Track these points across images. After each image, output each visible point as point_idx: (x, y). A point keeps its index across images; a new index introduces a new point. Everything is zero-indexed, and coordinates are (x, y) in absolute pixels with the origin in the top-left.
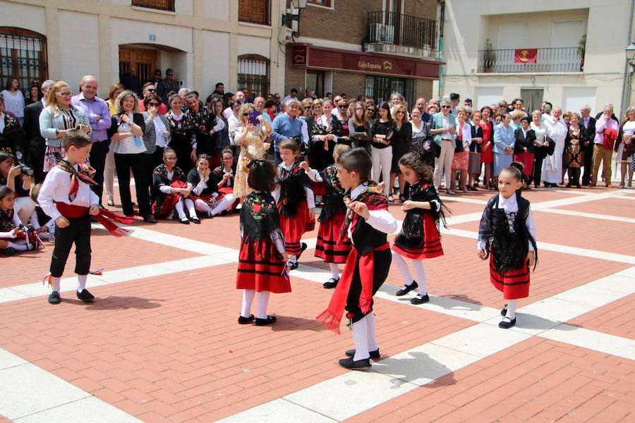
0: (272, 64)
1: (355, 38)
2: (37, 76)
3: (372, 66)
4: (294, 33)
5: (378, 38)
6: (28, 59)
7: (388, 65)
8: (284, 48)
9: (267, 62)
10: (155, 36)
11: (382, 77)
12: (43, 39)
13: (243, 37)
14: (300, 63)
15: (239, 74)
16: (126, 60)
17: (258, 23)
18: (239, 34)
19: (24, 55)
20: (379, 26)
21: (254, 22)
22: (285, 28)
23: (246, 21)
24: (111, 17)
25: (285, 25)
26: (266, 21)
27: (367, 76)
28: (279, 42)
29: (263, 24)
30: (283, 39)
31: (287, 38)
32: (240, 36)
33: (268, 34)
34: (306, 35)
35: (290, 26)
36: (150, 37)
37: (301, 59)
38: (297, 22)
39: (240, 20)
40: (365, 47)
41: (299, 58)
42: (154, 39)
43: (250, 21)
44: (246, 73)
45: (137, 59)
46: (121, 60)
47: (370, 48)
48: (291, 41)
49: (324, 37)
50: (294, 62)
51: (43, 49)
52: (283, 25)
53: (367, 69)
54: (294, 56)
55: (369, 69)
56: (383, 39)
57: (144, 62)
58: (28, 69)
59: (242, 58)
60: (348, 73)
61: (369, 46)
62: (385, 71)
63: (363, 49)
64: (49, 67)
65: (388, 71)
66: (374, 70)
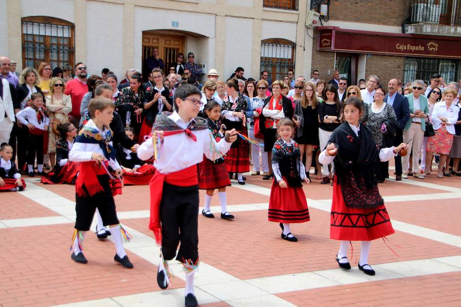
0: (298, 48)
1: (394, 20)
2: (66, 59)
3: (413, 48)
4: (322, 17)
5: (419, 18)
6: (58, 45)
7: (433, 46)
8: (311, 33)
9: (294, 46)
10: (177, 23)
11: (425, 58)
12: (72, 26)
13: (267, 22)
14: (326, 46)
15: (262, 58)
16: (151, 44)
17: (285, 8)
18: (263, 19)
19: (54, 41)
20: (421, 6)
21: (280, 7)
22: (313, 12)
23: (271, 7)
24: (135, 6)
25: (313, 9)
26: (293, 6)
27: (407, 57)
28: (306, 26)
29: (289, 9)
30: (309, 22)
31: (314, 22)
32: (264, 22)
33: (295, 18)
34: (337, 19)
35: (318, 11)
36: (173, 24)
37: (327, 42)
38: (326, 6)
39: (264, 6)
40: (406, 28)
41: (325, 42)
42: (177, 26)
43: (276, 7)
44: (270, 56)
45: (165, 44)
46: (145, 44)
47: (410, 30)
48: (319, 25)
49: (357, 20)
50: (321, 46)
51: (72, 35)
52: (311, 9)
53: (406, 51)
54: (321, 39)
55: (410, 51)
56: (426, 19)
57: (172, 46)
58: (58, 53)
59: (265, 42)
60: (384, 55)
61: (410, 27)
62: (429, 52)
63: (403, 31)
64: (76, 52)
65: (432, 52)
66: (415, 52)
